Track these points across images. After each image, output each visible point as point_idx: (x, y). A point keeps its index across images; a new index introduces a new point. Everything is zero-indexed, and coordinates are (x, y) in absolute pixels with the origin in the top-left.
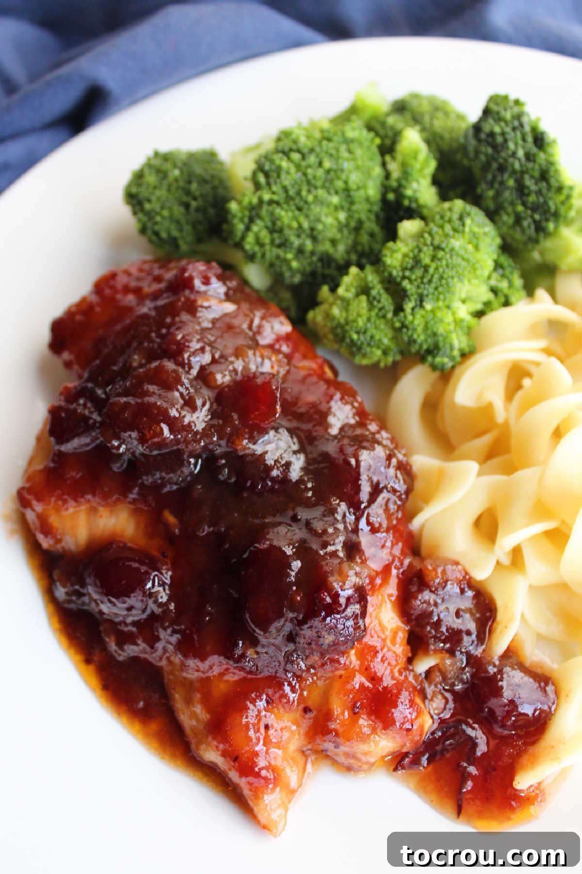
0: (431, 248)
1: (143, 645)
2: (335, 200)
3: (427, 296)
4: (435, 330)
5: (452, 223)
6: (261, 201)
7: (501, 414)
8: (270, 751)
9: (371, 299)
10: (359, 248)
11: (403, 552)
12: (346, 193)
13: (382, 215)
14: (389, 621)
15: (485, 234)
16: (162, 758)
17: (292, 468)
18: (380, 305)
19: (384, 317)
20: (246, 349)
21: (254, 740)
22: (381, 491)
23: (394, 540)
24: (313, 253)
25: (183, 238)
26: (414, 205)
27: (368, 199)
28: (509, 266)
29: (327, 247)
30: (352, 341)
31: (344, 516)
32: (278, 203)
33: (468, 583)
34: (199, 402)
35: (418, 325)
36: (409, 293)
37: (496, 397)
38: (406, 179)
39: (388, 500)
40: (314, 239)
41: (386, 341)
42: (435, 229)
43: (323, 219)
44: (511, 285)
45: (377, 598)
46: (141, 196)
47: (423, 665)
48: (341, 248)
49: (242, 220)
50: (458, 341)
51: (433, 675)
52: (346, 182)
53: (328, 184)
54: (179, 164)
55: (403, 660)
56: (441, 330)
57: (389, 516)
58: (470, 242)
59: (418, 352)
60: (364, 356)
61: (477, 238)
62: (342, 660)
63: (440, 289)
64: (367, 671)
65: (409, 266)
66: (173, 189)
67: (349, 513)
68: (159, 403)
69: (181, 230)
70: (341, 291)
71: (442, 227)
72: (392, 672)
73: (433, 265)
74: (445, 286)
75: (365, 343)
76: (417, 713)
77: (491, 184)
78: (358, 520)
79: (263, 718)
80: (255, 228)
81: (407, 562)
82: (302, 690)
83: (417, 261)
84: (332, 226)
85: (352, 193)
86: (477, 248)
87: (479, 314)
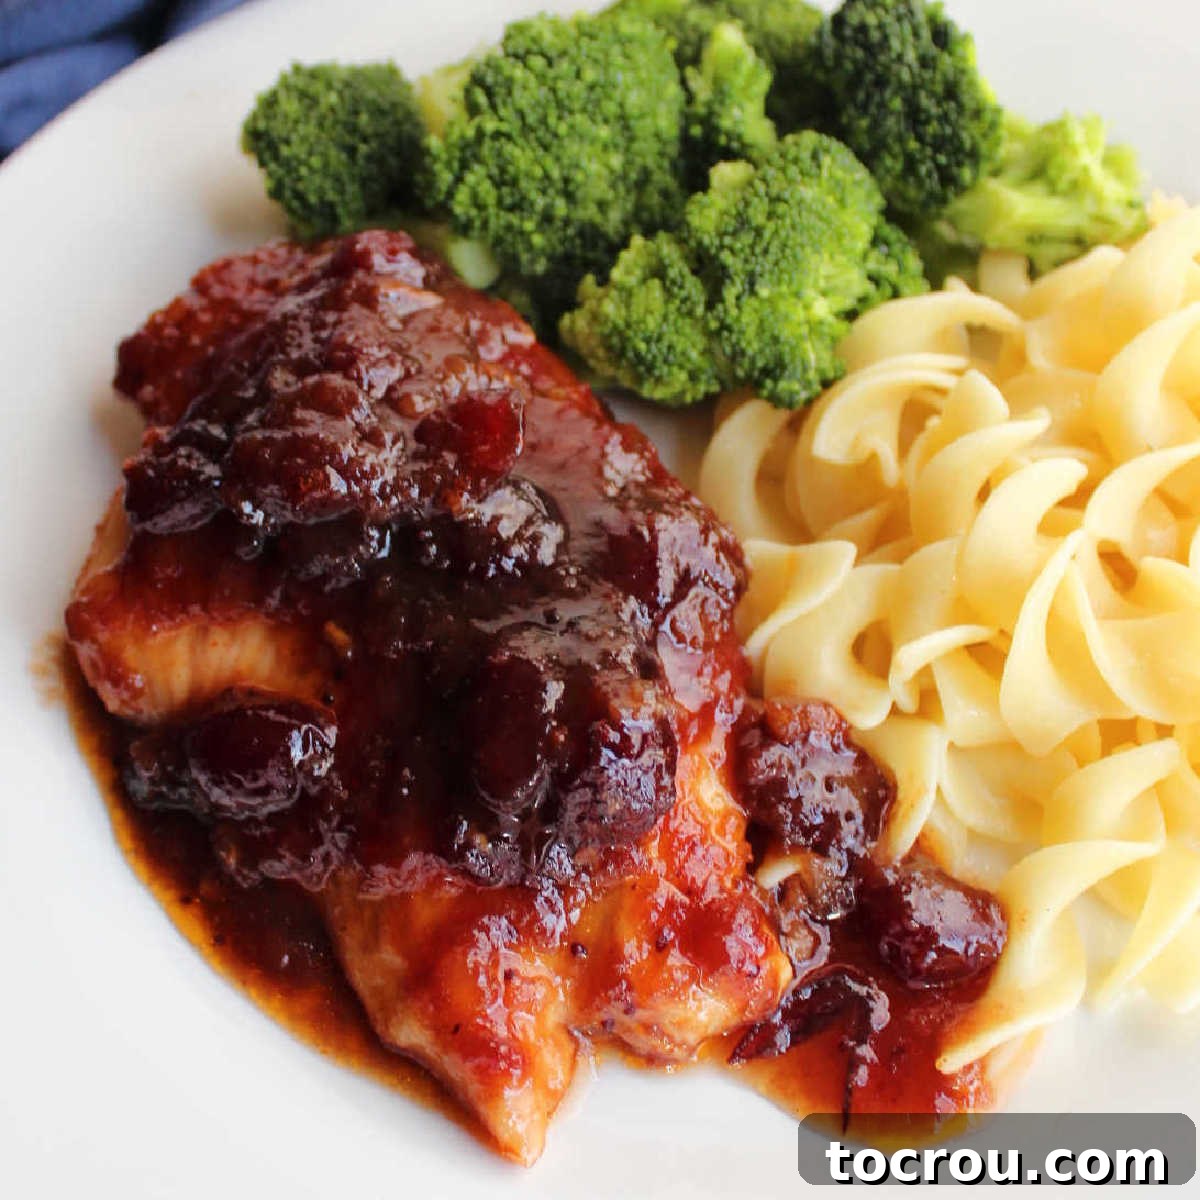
0: (766, 200)
1: (289, 858)
2: (604, 132)
3: (761, 275)
4: (776, 332)
5: (800, 164)
6: (480, 134)
7: (891, 471)
8: (515, 1014)
9: (668, 283)
10: (645, 216)
11: (732, 688)
12: (622, 123)
13: (681, 163)
14: (712, 800)
15: (856, 183)
16: (324, 1052)
17: (544, 543)
18: (683, 293)
19: (690, 314)
20: (463, 361)
21: (488, 995)
22: (694, 583)
23: (717, 666)
24: (567, 222)
25: (345, 204)
26: (735, 145)
27: (657, 136)
28: (899, 240)
29: (589, 212)
30: (637, 354)
31: (633, 616)
32: (509, 137)
33: (846, 736)
34: (388, 437)
35: (748, 324)
36: (732, 271)
37: (884, 445)
38: (722, 103)
39: (705, 600)
40: (569, 197)
41: (694, 354)
42: (771, 172)
43: (584, 162)
44: (902, 269)
45: (692, 758)
46: (274, 134)
47: (774, 876)
48: (615, 217)
49: (448, 165)
50: (815, 356)
51: (791, 894)
52: (621, 105)
53: (592, 108)
54: (338, 85)
55: (738, 865)
56: (786, 332)
57: (708, 627)
58: (830, 192)
59: (749, 376)
60: (659, 380)
61: (843, 190)
62: (636, 856)
63: (783, 265)
64: (678, 877)
65: (731, 229)
66: (328, 123)
67: (643, 614)
68: (321, 436)
69: (342, 192)
70: (616, 274)
71: (783, 170)
72: (720, 880)
73: (771, 226)
74: (791, 258)
75: (660, 359)
76: (767, 948)
77: (864, 109)
78: (656, 625)
79: (502, 960)
80: (470, 178)
81: (739, 704)
82: (568, 911)
83: (743, 221)
84: (599, 177)
85: (632, 123)
86: (842, 203)
87: (851, 316)
